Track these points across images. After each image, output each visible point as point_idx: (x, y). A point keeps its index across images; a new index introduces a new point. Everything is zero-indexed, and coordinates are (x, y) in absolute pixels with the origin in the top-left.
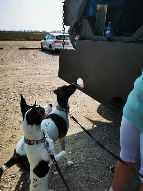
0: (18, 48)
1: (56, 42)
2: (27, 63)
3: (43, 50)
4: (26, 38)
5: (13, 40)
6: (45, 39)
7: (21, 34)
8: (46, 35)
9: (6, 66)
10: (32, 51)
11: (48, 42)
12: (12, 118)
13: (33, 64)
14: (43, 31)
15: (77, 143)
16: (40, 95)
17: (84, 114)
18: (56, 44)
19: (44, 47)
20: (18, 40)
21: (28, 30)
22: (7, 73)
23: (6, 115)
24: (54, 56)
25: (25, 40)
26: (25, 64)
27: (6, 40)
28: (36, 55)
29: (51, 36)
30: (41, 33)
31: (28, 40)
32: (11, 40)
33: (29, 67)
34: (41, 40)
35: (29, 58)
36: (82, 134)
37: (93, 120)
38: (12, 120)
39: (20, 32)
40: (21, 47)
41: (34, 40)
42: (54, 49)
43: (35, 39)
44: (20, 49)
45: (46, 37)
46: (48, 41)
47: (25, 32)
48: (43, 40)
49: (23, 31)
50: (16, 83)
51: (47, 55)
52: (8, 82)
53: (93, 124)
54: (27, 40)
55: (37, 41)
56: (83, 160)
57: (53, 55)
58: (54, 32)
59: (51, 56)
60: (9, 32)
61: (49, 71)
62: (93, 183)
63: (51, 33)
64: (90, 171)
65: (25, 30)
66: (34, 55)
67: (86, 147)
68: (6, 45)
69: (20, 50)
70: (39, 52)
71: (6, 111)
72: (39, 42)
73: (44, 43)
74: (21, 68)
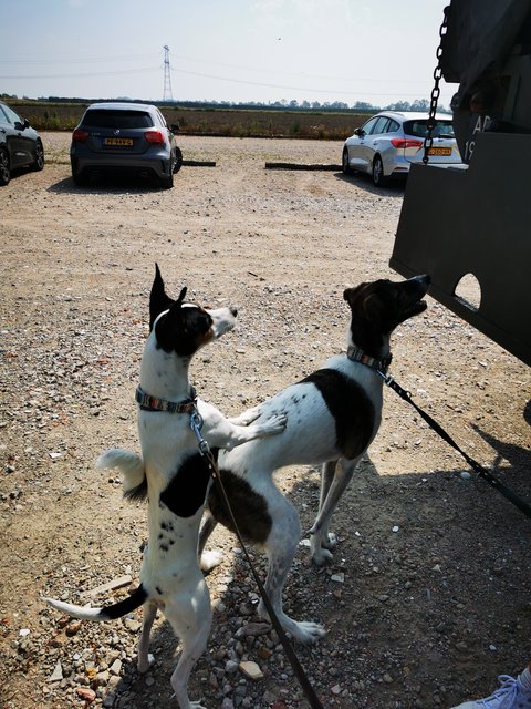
0: (263, 164)
1: (400, 145)
2: (287, 217)
3: (348, 172)
4: (296, 131)
5: (249, 136)
6: (361, 134)
7: (279, 114)
8: (365, 120)
9: (219, 222)
10: (309, 175)
11: (371, 146)
12: (220, 385)
13: (305, 222)
14: (358, 104)
15: (425, 505)
16: (318, 328)
17: (470, 416)
18: (401, 152)
19: (354, 161)
20: (266, 137)
21: (305, 102)
22: (217, 246)
23: (203, 374)
24: (385, 199)
25: (291, 138)
26: (278, 220)
27: (227, 134)
28: (321, 191)
29: (385, 121)
30: (352, 110)
31: (301, 138)
32: (242, 136)
33: (290, 230)
34: (344, 139)
35: (294, 199)
36: (448, 479)
37: (504, 440)
38: (220, 391)
39: (276, 107)
40: (274, 162)
41: (321, 137)
42: (388, 172)
43: (326, 133)
44: (270, 166)
45: (368, 127)
46: (370, 140)
47: (293, 107)
48: (355, 137)
49: (287, 103)
50: (242, 279)
51: (362, 192)
52: (219, 275)
53: (500, 453)
54: (296, 138)
55: (332, 142)
56: (437, 563)
57: (383, 195)
58: (399, 108)
59: (376, 197)
60: (241, 106)
61: (360, 248)
62: (462, 645)
63: (389, 109)
64: (460, 606)
65: (293, 102)
66: (314, 190)
67: (457, 525)
68: (225, 151)
69: (268, 171)
70: (332, 182)
71: (205, 362)
72: (338, 146)
73: (356, 147)
74: (264, 231)
